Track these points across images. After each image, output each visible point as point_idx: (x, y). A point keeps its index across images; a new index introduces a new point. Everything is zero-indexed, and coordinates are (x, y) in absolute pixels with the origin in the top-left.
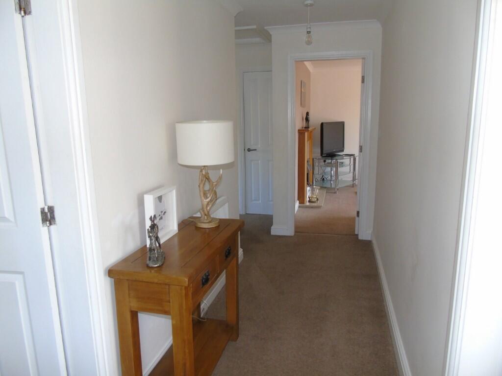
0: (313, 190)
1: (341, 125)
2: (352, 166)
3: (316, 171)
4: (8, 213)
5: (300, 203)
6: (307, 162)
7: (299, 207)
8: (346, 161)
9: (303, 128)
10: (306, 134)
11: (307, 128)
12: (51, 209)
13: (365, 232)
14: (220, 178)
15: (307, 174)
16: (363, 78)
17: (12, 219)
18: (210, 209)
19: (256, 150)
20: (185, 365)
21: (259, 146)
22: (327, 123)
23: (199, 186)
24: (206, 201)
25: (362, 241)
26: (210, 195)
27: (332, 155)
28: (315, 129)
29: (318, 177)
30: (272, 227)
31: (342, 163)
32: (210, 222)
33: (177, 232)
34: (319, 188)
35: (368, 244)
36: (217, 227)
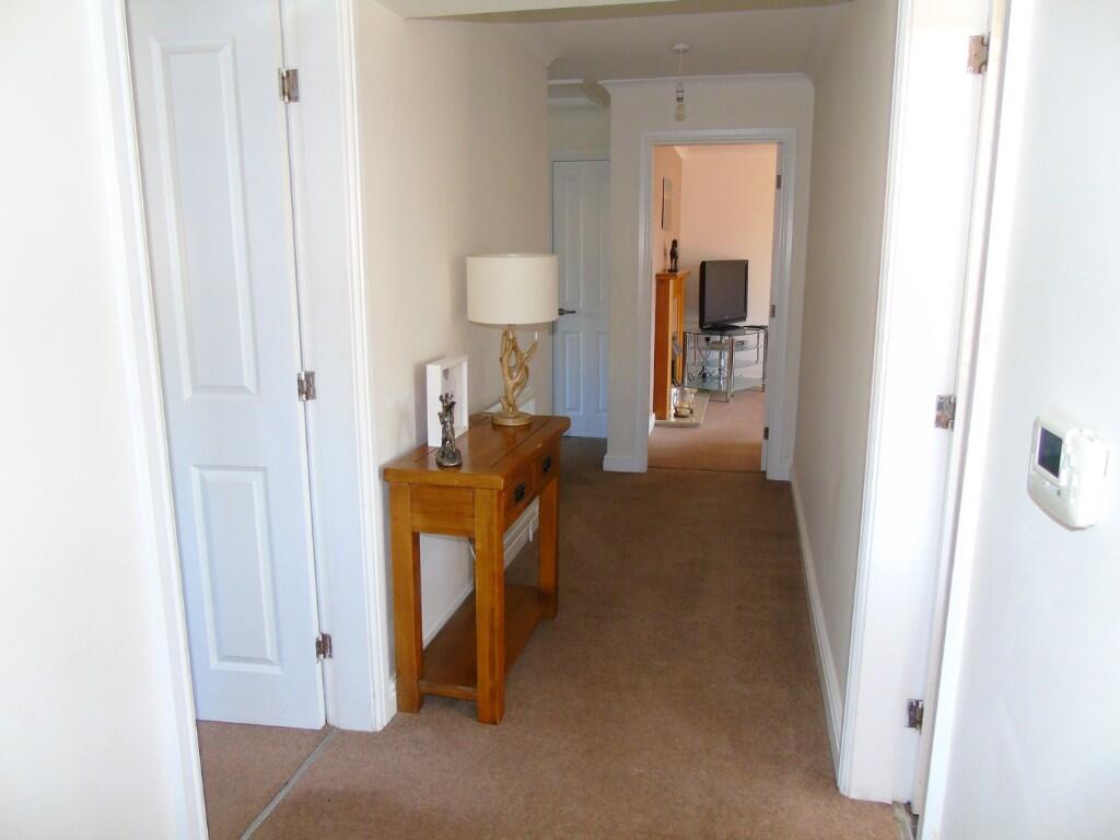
0: (683, 394)
1: (741, 268)
2: (762, 350)
3: (689, 360)
4: (248, 381)
5: (657, 418)
6: (673, 339)
7: (656, 425)
8: (751, 338)
9: (665, 270)
10: (671, 282)
11: (673, 271)
12: (310, 376)
13: (778, 468)
14: (534, 346)
15: (673, 362)
16: (779, 179)
17: (253, 389)
18: (517, 396)
19: (574, 312)
20: (493, 610)
21: (581, 305)
22: (713, 263)
23: (501, 359)
24: (511, 383)
25: (773, 482)
26: (518, 373)
27: (722, 328)
28: (689, 273)
29: (694, 370)
30: (606, 457)
31: (742, 343)
32: (516, 417)
33: (467, 429)
34: (695, 391)
35: (783, 488)
36: (528, 427)
